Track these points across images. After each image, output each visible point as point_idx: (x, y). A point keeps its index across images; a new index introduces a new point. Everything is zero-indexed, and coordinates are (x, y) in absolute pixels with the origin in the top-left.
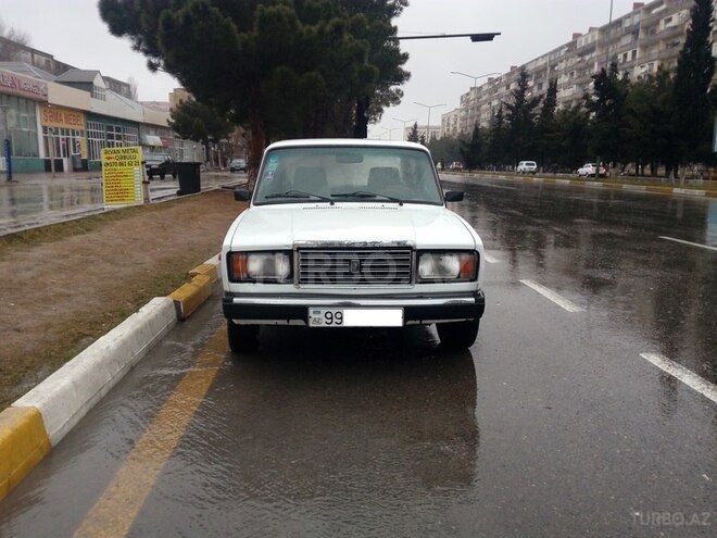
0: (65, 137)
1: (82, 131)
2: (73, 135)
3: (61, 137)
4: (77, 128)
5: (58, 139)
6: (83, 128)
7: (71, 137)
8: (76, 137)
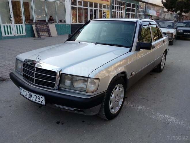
0: (93, 8)
1: (107, 6)
2: (100, 7)
3: (89, 8)
4: (104, 3)
5: (87, 9)
6: (109, 3)
7: (98, 9)
8: (103, 9)
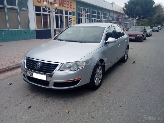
1: (74, 13)
3: (55, 15)
4: (69, 10)
8: (69, 16)
